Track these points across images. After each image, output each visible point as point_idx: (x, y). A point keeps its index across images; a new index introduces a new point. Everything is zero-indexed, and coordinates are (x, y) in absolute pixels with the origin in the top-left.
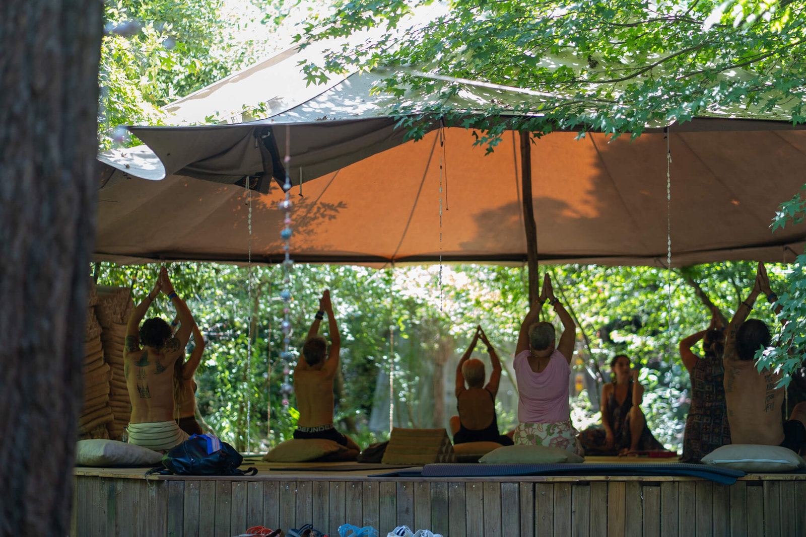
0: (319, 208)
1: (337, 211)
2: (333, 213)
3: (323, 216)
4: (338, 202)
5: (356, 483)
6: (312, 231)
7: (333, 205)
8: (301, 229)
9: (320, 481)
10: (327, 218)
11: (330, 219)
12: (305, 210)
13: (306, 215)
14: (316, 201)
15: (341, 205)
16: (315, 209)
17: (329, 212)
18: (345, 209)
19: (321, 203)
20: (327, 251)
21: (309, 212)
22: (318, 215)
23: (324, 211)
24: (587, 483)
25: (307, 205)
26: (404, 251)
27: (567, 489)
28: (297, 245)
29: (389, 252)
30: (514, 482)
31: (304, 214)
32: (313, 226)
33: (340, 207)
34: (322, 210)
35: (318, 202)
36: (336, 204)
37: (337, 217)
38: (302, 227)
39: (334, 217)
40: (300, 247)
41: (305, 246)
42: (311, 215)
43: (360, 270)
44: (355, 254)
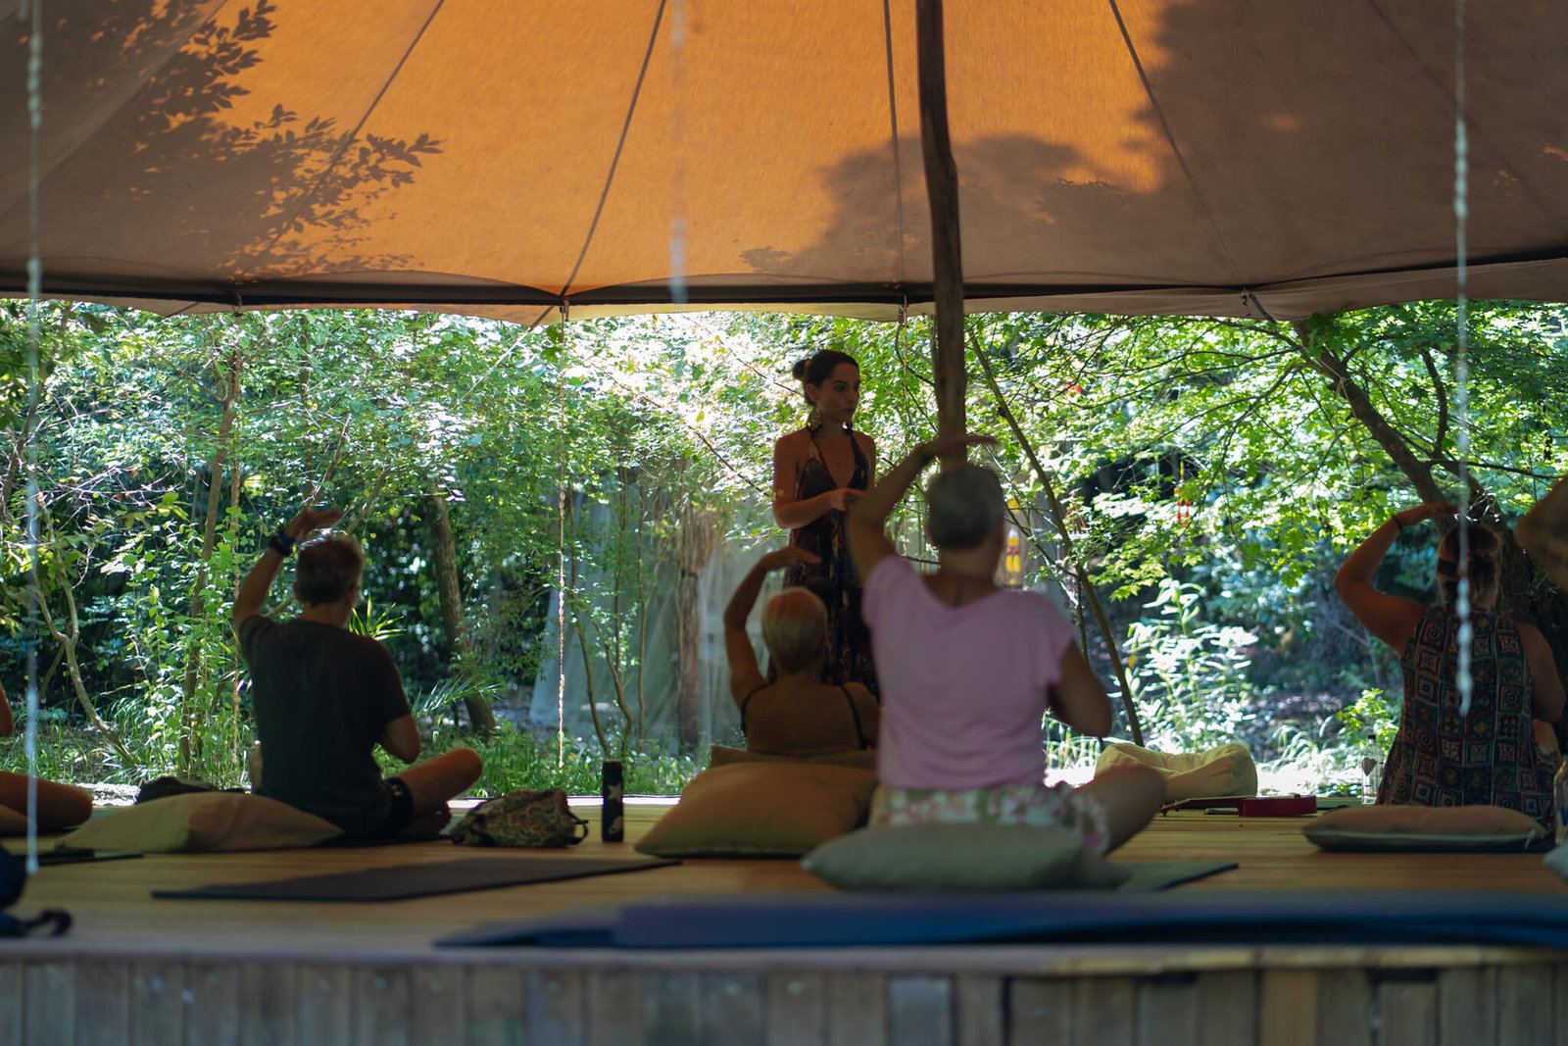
0: (364, 152)
1: (414, 161)
2: (403, 166)
3: (377, 173)
4: (417, 136)
5: (393, 971)
6: (353, 214)
7: (402, 144)
8: (318, 209)
9: (269, 966)
10: (387, 181)
11: (396, 184)
12: (326, 156)
13: (330, 170)
14: (355, 132)
15: (423, 143)
16: (353, 155)
17: (392, 164)
18: (435, 156)
19: (370, 138)
20: (397, 272)
21: (336, 160)
22: (363, 171)
23: (379, 161)
24: (1188, 977)
25: (331, 142)
26: (593, 275)
27: (1120, 998)
28: (316, 253)
29: (552, 275)
30: (934, 974)
31: (326, 167)
32: (351, 199)
33: (422, 150)
34: (373, 159)
35: (361, 135)
36: (410, 142)
37: (414, 176)
38: (323, 205)
39: (406, 178)
40: (321, 260)
41: (336, 258)
42: (344, 171)
43: (483, 328)
44: (468, 282)
